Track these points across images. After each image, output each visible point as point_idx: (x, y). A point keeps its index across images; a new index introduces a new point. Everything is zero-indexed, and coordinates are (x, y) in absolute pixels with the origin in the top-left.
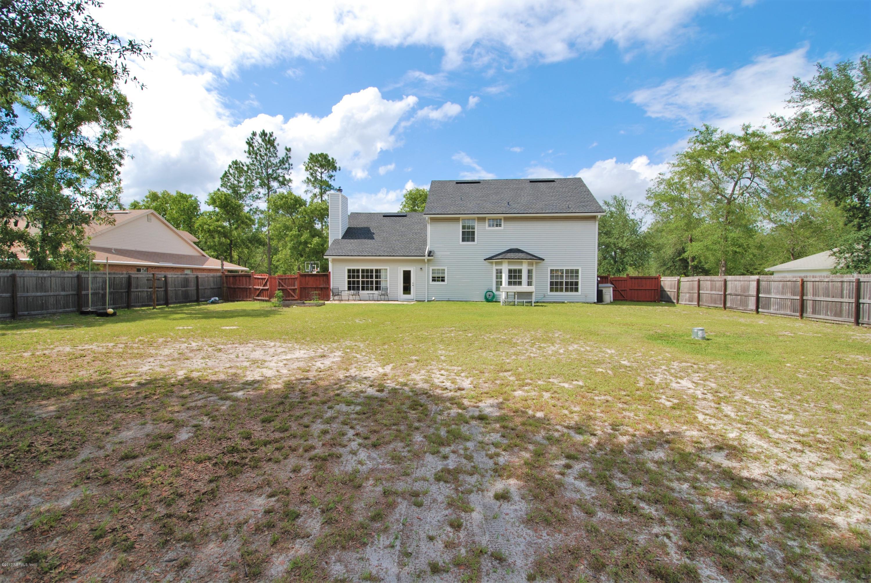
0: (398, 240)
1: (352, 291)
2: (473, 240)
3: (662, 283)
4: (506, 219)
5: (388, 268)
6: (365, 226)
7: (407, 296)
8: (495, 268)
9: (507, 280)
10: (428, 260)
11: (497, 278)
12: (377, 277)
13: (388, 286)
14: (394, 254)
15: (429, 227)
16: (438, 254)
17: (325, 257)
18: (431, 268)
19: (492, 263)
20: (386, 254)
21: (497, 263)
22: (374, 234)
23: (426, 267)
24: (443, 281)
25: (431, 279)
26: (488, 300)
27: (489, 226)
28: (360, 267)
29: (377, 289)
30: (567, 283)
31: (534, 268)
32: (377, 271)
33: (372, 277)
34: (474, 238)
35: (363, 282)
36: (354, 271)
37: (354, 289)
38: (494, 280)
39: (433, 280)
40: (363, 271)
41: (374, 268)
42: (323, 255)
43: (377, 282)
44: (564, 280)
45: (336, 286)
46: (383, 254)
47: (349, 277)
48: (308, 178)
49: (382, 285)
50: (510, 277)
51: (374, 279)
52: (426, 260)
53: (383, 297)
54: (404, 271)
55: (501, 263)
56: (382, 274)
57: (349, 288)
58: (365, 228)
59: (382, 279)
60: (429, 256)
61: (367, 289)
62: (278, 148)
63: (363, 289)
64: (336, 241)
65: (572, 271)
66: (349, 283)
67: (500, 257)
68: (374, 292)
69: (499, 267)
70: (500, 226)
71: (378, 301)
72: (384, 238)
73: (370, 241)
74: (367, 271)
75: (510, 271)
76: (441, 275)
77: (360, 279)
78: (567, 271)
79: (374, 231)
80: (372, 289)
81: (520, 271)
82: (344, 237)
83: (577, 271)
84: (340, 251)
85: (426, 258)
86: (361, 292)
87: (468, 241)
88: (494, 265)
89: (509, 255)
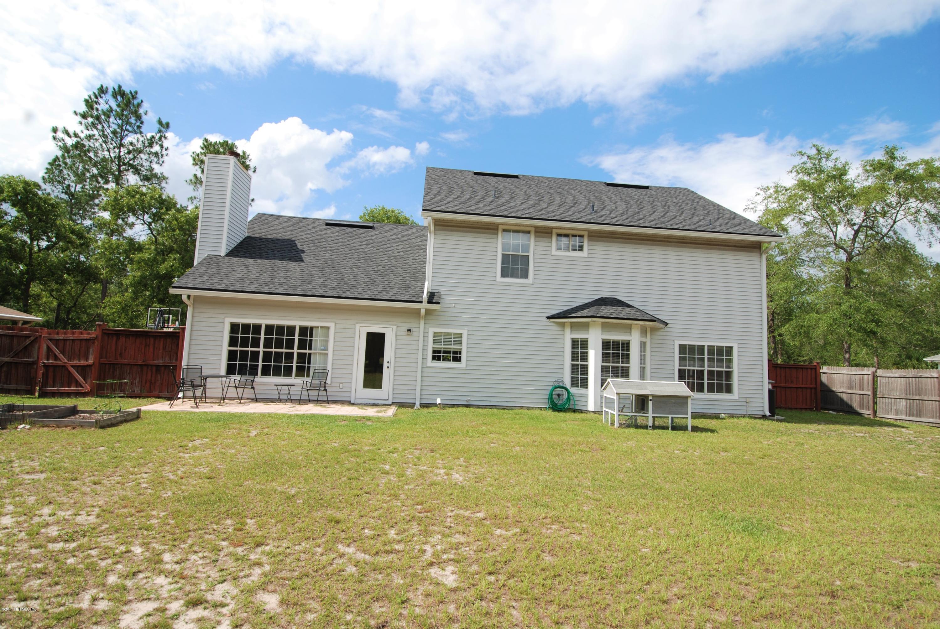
0: (358, 268)
1: (237, 377)
2: (525, 275)
3: (824, 378)
4: (595, 236)
5: (332, 325)
6: (286, 237)
7: (372, 393)
8: (569, 336)
9: (600, 364)
10: (428, 312)
11: (574, 357)
12: (302, 345)
13: (329, 367)
14: (348, 294)
15: (431, 241)
16: (448, 299)
17: (172, 291)
18: (431, 331)
19: (563, 325)
20: (329, 293)
21: (573, 326)
22: (303, 252)
23: (420, 328)
24: (457, 359)
25: (430, 354)
26: (555, 407)
27: (559, 249)
28: (264, 321)
29: (302, 371)
30: (711, 373)
31: (648, 340)
32: (304, 331)
33: (290, 344)
34: (527, 270)
35: (267, 356)
36: (246, 328)
37: (242, 372)
38: (568, 362)
39: (434, 358)
40: (269, 329)
41: (298, 322)
42: (170, 284)
43: (301, 357)
44: (706, 369)
45: (196, 362)
46: (322, 293)
47: (233, 342)
48: (195, 176)
49: (315, 364)
50: (605, 356)
51: (296, 351)
52: (423, 312)
53: (313, 394)
54: (369, 334)
55: (586, 327)
56: (317, 338)
57: (231, 370)
58: (284, 240)
59: (316, 350)
60: (430, 302)
61: (277, 373)
62: (144, 118)
63: (266, 372)
64: (211, 260)
65: (720, 350)
66: (232, 355)
67: (586, 312)
68: (293, 380)
69: (579, 336)
70: (581, 248)
71: (300, 402)
72: (326, 261)
73: (293, 265)
74: (280, 329)
75: (606, 345)
76: (452, 347)
77: (261, 349)
78: (711, 349)
79: (305, 248)
80: (288, 372)
81: (626, 345)
82: (232, 253)
83: (729, 350)
84: (216, 280)
85: (424, 306)
86: (260, 379)
87: (513, 276)
88: (568, 330)
89: (605, 310)
